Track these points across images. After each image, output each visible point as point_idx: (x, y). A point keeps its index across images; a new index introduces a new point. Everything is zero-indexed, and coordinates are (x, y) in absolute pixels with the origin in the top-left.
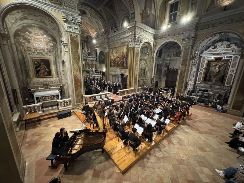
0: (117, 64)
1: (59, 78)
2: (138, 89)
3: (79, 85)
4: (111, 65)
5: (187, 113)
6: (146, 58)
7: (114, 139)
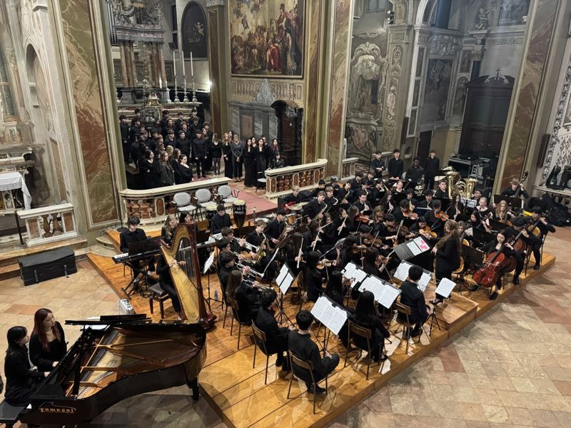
0: (261, 60)
1: (18, 120)
2: (346, 166)
3: (100, 147)
4: (234, 64)
5: (532, 258)
6: (382, 30)
7: (239, 354)
